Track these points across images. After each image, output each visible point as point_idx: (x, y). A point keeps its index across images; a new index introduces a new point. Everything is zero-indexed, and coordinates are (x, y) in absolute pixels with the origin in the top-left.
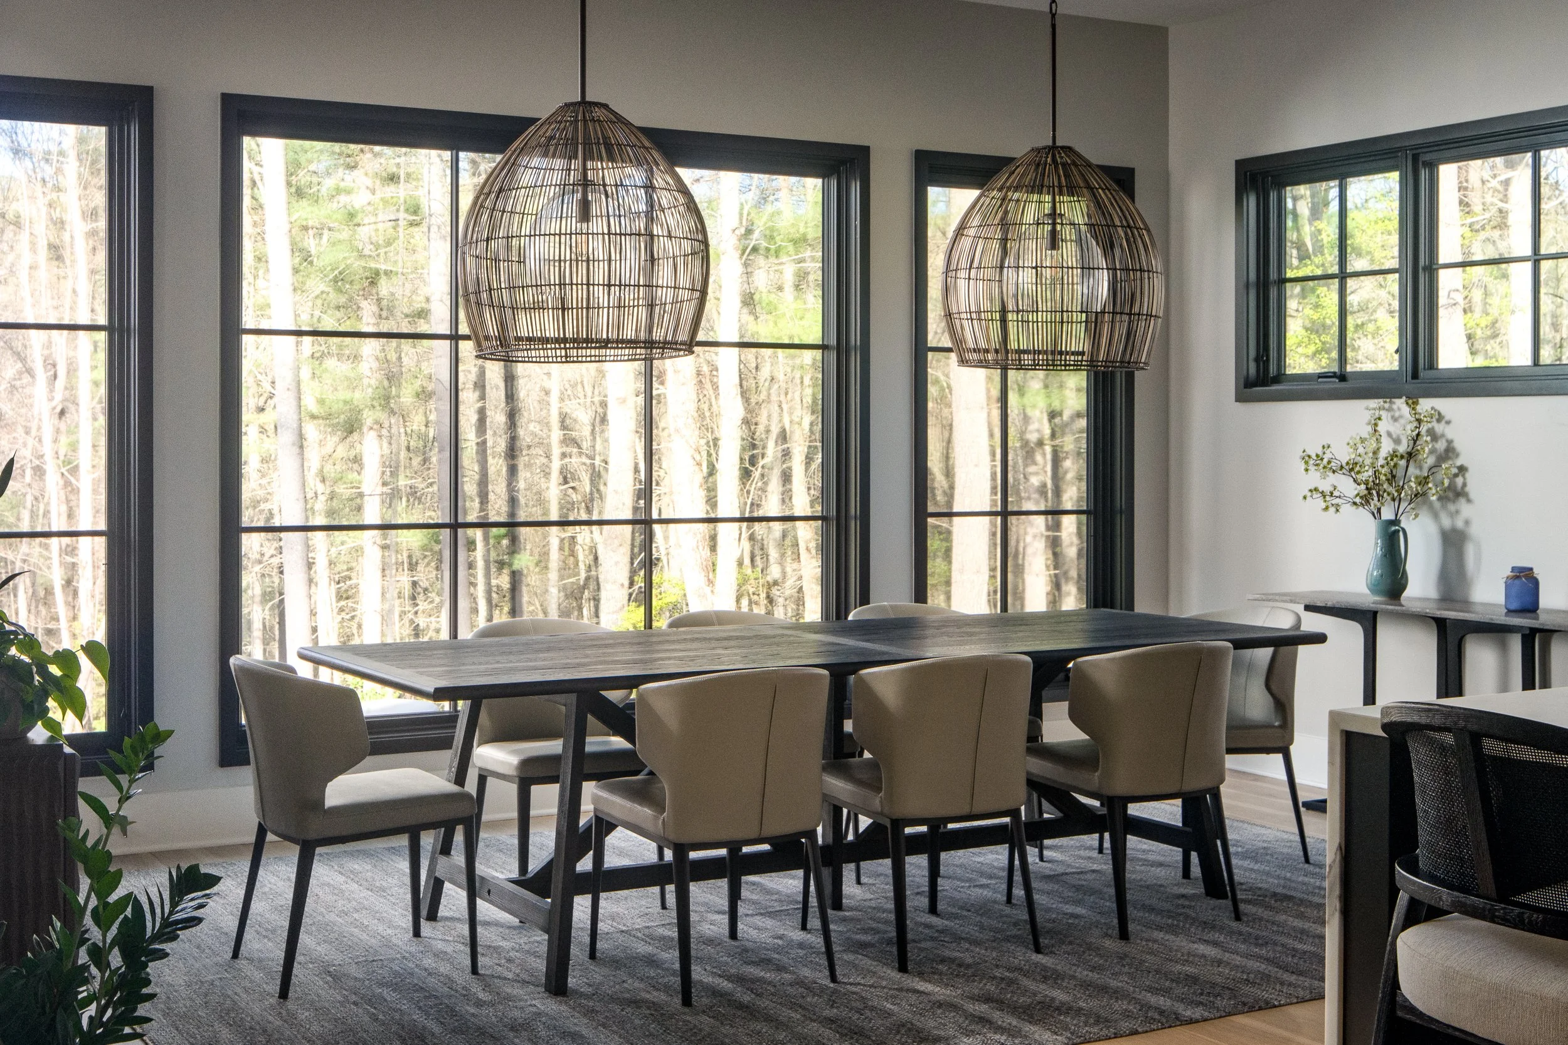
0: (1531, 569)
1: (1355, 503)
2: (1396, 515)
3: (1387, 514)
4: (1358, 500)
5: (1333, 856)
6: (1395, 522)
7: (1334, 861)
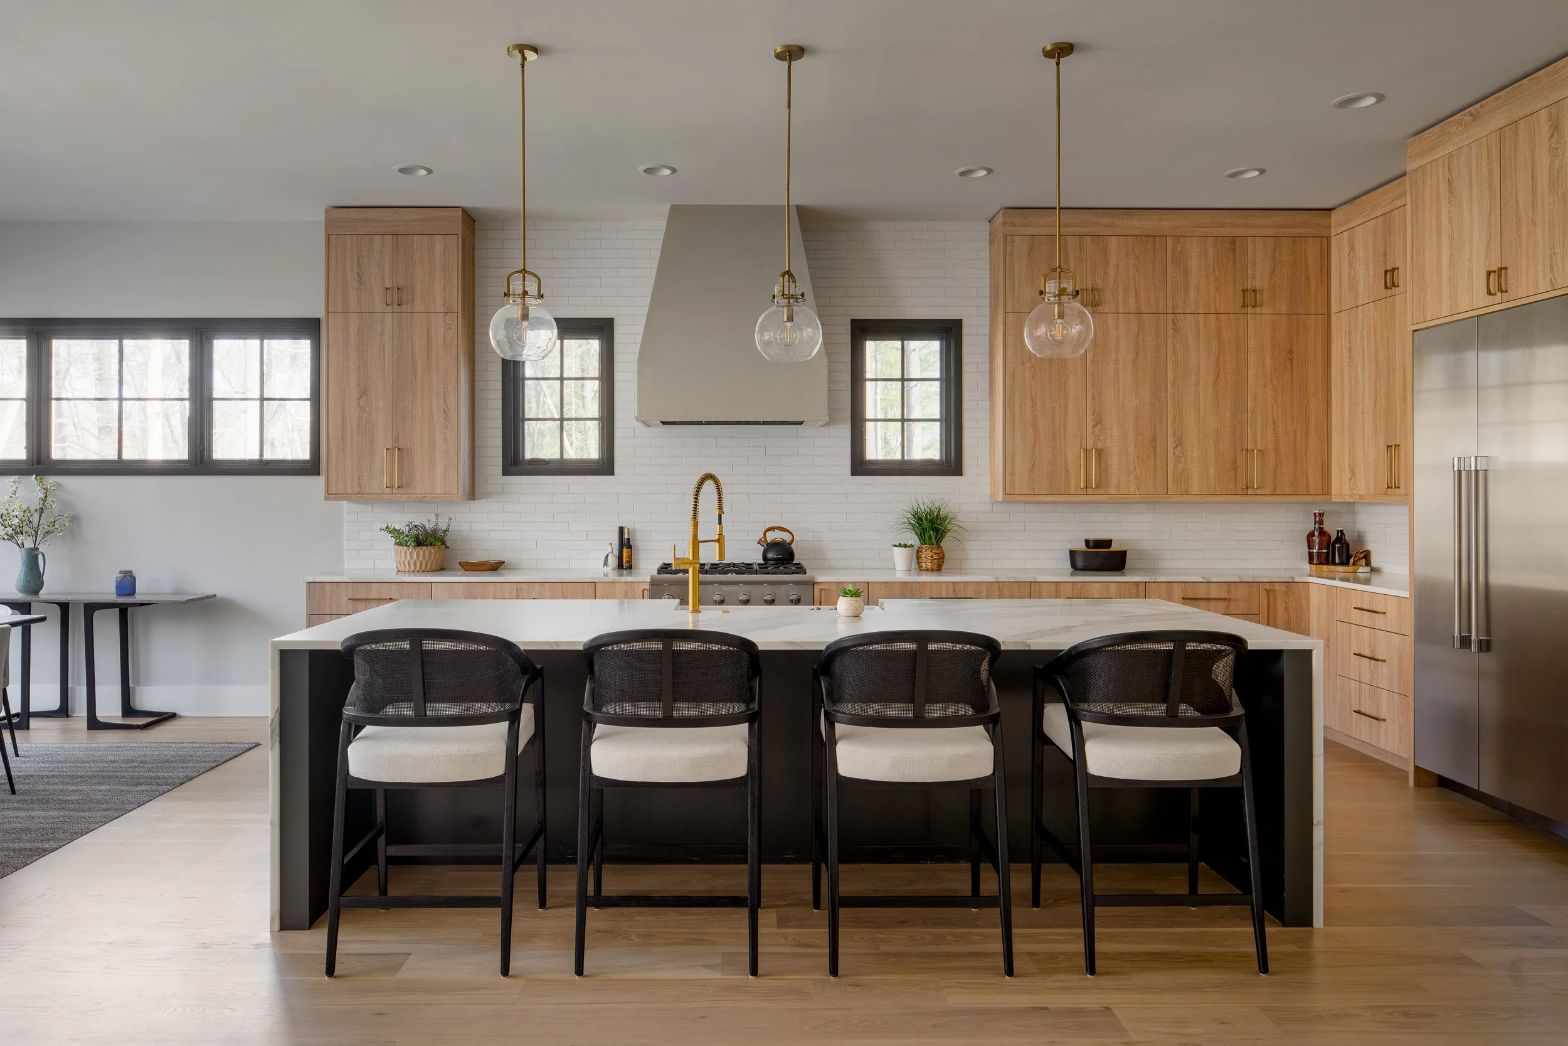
0: (131, 572)
1: (4, 539)
2: (35, 545)
3: (29, 544)
4: (6, 537)
5: (274, 715)
6: (36, 549)
7: (275, 717)
